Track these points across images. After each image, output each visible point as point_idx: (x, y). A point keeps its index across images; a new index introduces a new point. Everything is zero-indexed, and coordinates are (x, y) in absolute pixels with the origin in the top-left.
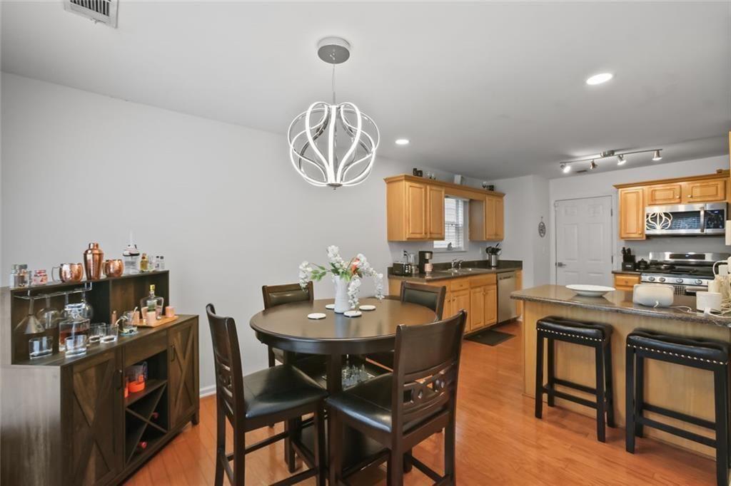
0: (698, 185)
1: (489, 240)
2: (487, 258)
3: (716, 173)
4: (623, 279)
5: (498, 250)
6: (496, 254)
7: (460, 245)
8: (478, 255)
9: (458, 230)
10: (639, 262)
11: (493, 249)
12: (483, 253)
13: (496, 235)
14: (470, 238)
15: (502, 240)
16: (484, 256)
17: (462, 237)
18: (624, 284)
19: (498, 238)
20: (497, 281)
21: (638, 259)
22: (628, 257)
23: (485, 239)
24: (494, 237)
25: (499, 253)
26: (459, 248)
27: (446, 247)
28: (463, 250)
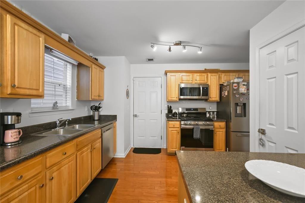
0: (199, 75)
1: (94, 100)
2: (92, 114)
3: (204, 70)
4: (172, 124)
5: (100, 107)
6: (98, 111)
7: (68, 104)
8: (84, 112)
9: (66, 91)
10: (174, 113)
11: (96, 107)
12: (88, 110)
13: (99, 96)
14: (77, 98)
15: (103, 100)
16: (89, 112)
17: (70, 97)
18: (173, 126)
19: (100, 99)
20: (102, 134)
21: (174, 112)
22: (170, 110)
23: (90, 99)
24: (97, 98)
25: (100, 110)
26: (66, 106)
27: (52, 105)
28: (70, 108)
